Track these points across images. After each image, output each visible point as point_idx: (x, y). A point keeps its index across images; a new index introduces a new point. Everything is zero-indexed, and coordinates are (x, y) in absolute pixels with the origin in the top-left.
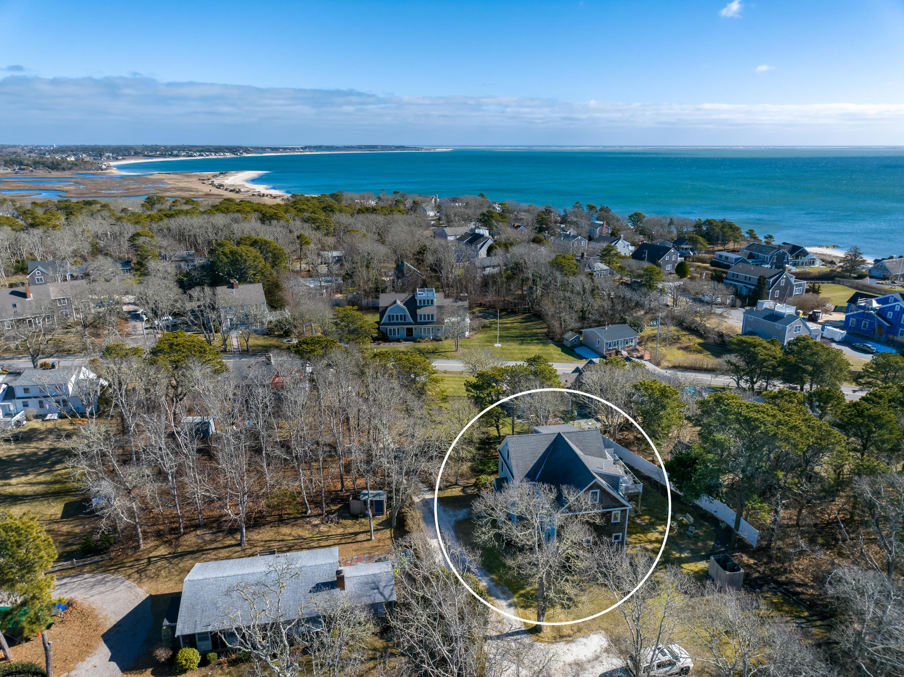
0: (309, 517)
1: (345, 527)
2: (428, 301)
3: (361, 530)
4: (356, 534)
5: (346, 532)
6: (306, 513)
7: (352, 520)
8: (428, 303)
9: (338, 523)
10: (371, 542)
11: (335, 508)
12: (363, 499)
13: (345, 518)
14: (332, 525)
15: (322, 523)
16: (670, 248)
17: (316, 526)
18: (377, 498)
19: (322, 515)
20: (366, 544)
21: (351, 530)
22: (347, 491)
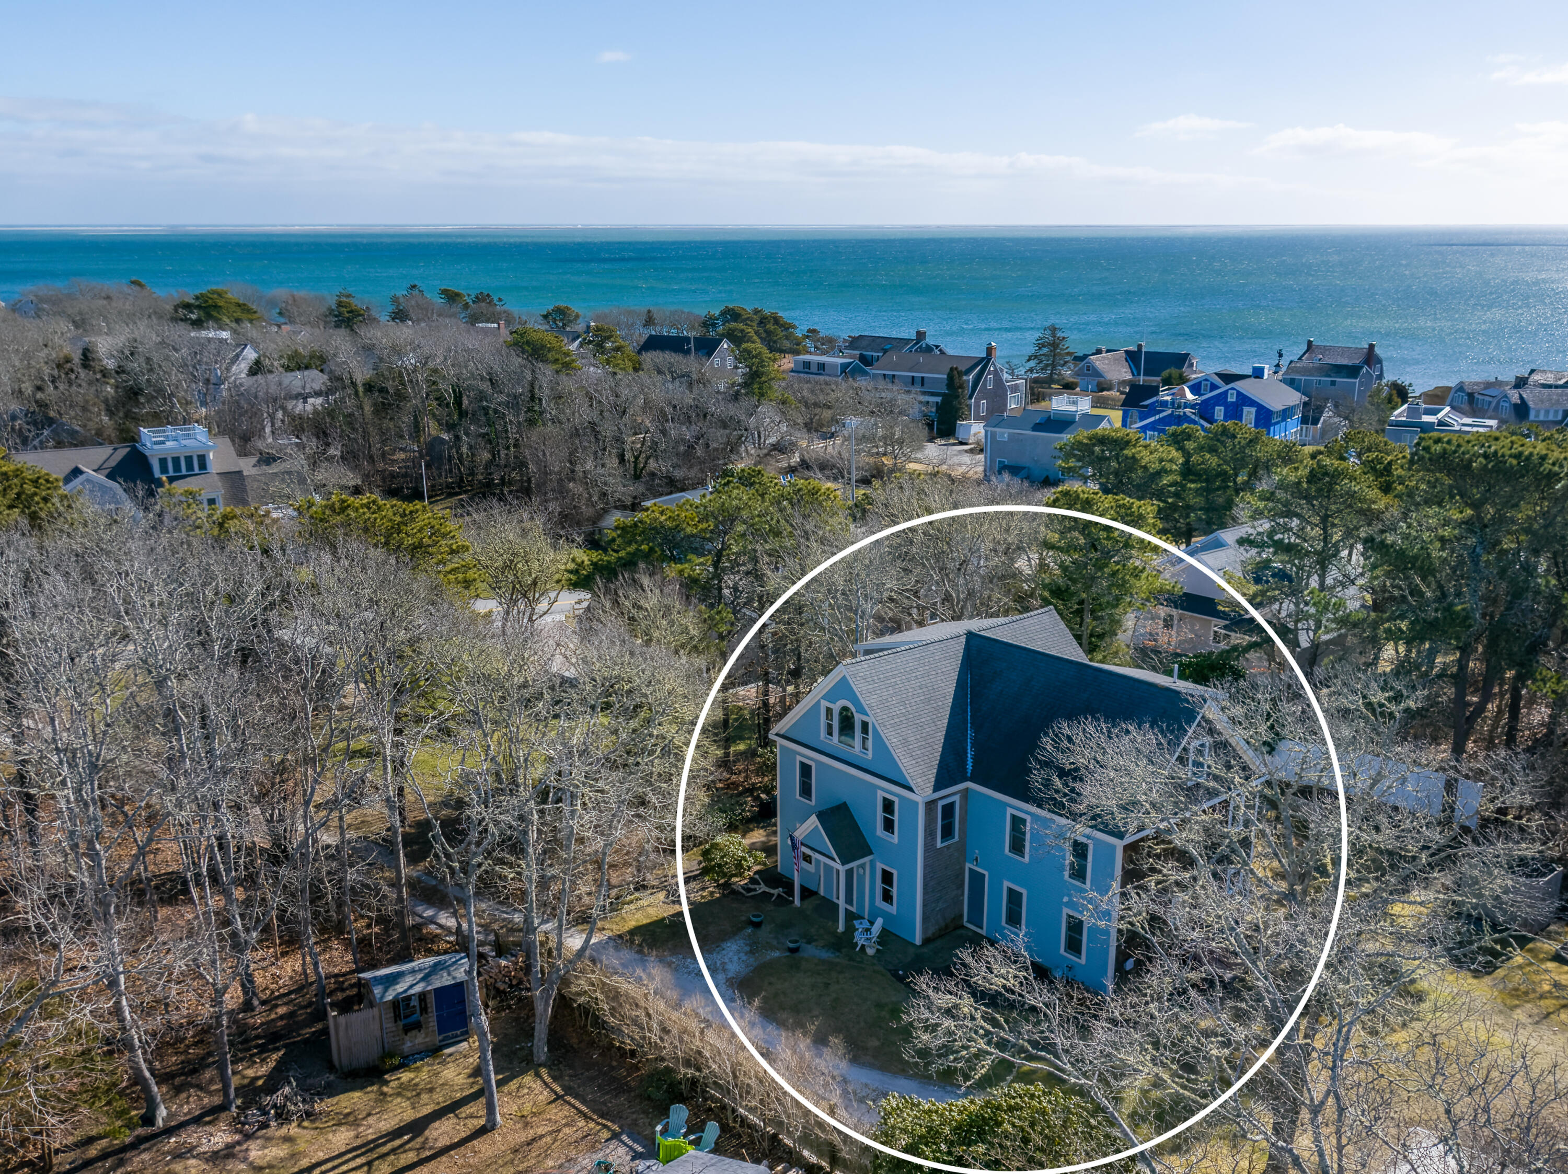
0: (169, 1131)
1: (349, 1119)
2: (189, 459)
3: (426, 1110)
4: (417, 1127)
5: (370, 1134)
6: (148, 1120)
7: (362, 1088)
8: (190, 467)
9: (309, 1114)
10: (496, 1136)
11: (263, 1070)
12: (390, 996)
13: (330, 1091)
14: (293, 1129)
15: (248, 1137)
16: (720, 341)
17: (227, 1153)
18: (443, 980)
19: (224, 1107)
20: (485, 1147)
21: (387, 1123)
22: (270, 1003)
